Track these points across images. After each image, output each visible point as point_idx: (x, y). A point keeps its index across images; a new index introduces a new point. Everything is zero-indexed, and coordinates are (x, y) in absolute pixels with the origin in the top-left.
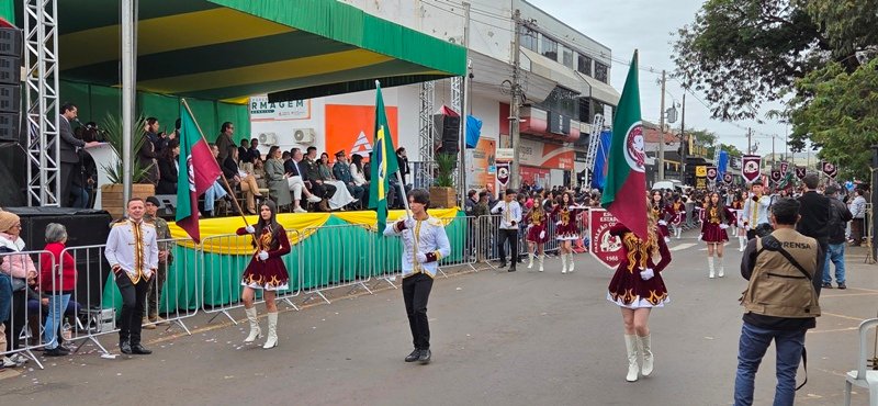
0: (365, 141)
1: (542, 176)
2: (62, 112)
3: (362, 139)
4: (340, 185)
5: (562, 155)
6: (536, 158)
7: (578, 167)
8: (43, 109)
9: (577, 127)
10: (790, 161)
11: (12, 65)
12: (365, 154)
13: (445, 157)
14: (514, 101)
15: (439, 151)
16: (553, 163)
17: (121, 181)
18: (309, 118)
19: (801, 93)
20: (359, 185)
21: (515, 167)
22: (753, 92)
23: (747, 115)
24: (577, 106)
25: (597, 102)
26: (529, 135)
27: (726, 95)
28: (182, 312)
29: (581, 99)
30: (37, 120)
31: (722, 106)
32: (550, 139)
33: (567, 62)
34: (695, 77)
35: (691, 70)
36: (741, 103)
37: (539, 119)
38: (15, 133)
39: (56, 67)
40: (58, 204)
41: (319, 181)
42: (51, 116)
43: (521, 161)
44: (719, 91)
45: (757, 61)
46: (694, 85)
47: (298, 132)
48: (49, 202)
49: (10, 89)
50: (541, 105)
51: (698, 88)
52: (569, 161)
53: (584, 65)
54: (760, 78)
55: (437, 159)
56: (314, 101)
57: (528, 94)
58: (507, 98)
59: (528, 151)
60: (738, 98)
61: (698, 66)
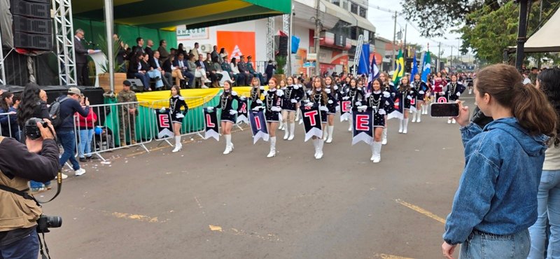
0: (238, 50)
1: (331, 69)
2: (75, 34)
3: (237, 50)
4: (225, 74)
5: (342, 58)
6: (328, 59)
7: (350, 64)
8: (65, 33)
9: (350, 42)
10: (460, 59)
11: (46, 8)
12: (238, 58)
13: (281, 58)
14: (317, 28)
15: (277, 55)
16: (337, 62)
17: (108, 71)
18: (208, 38)
19: (468, 23)
20: (235, 74)
21: (317, 63)
22: (442, 22)
23: (439, 34)
24: (350, 31)
25: (361, 28)
26: (325, 47)
27: (429, 24)
28: (144, 140)
29: (352, 27)
30: (62, 38)
31: (426, 30)
32: (335, 49)
33: (345, 6)
34: (413, 14)
35: (410, 10)
36: (436, 28)
37: (330, 38)
38: (50, 45)
39: (70, 10)
40: (76, 84)
41: (214, 72)
42: (69, 36)
43: (321, 61)
44: (425, 22)
45: (446, 6)
46: (412, 18)
47: (203, 46)
48: (71, 83)
49: (46, 21)
50: (331, 30)
51: (414, 20)
52: (345, 60)
53: (354, 9)
54: (447, 14)
55: (276, 59)
56: (211, 28)
57: (324, 24)
58: (313, 27)
59: (324, 55)
60: (435, 26)
61: (415, 8)
